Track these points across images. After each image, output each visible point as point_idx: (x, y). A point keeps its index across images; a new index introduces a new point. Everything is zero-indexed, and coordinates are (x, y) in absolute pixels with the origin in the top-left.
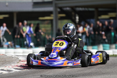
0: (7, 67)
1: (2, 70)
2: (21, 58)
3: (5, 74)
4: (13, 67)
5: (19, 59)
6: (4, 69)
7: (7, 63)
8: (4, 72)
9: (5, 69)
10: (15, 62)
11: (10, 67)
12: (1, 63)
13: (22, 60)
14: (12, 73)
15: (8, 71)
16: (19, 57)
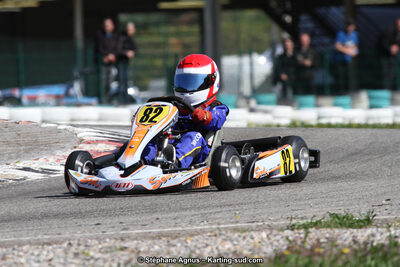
0: (41, 160)
1: (25, 169)
2: (84, 133)
3: (34, 182)
4: (58, 160)
5: (79, 136)
6: (33, 167)
7: (42, 150)
8: (32, 176)
9: (35, 165)
10: (67, 145)
11: (51, 160)
12: (22, 148)
13: (87, 139)
14: (56, 179)
15: (44, 171)
16: (79, 129)
